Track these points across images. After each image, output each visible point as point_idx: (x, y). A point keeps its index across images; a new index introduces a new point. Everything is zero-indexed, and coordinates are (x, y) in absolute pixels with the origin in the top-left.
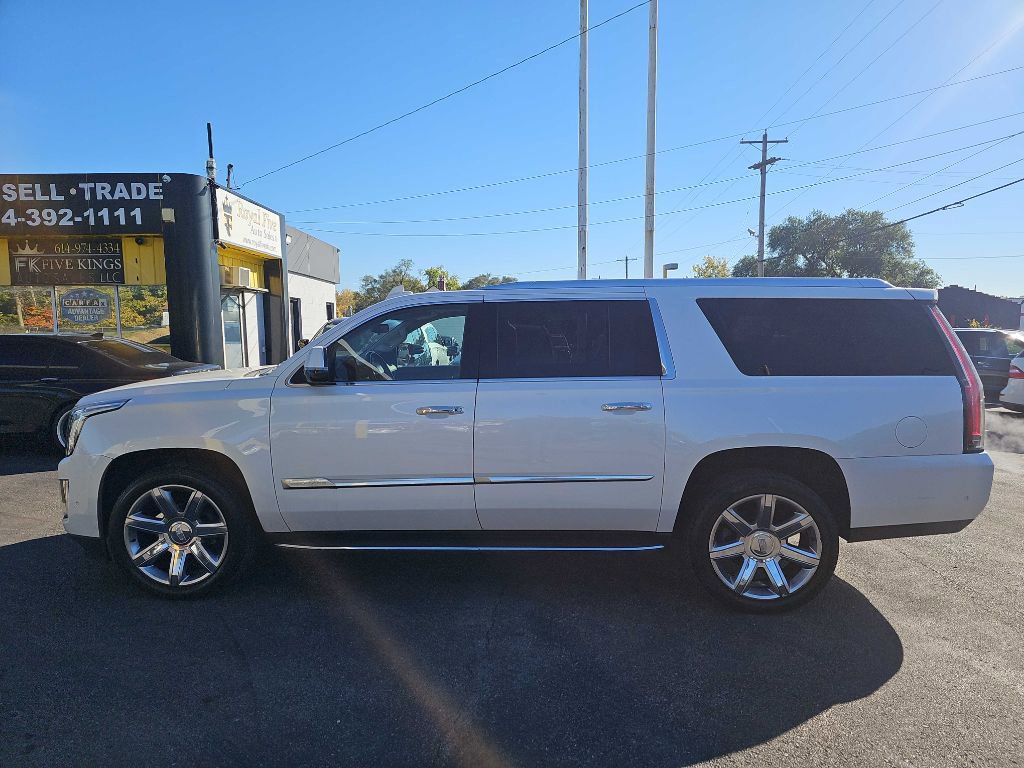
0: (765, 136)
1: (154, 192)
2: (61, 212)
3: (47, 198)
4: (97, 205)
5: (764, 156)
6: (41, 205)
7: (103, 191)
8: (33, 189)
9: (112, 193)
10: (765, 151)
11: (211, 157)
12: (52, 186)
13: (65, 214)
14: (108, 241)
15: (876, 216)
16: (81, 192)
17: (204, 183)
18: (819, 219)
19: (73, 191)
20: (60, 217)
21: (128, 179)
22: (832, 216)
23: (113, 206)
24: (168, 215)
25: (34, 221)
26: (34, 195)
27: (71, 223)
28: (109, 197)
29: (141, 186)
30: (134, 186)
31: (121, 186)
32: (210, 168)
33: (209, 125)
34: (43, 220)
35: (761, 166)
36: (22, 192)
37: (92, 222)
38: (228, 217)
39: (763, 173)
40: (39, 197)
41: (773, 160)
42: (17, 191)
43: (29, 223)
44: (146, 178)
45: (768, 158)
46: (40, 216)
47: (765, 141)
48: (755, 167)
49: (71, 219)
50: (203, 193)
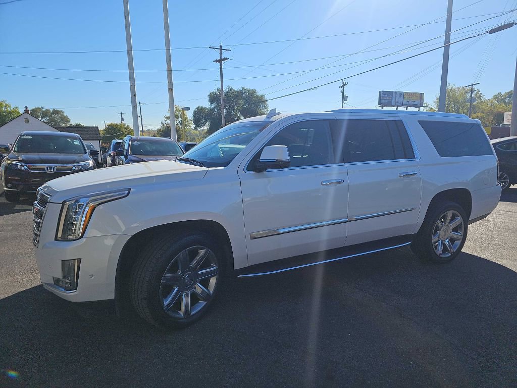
0: (221, 46)
5: (221, 57)
10: (221, 53)
15: (254, 91)
18: (231, 90)
22: (236, 90)
35: (221, 61)
39: (221, 65)
41: (225, 59)
45: (223, 58)
47: (221, 49)
48: (217, 61)
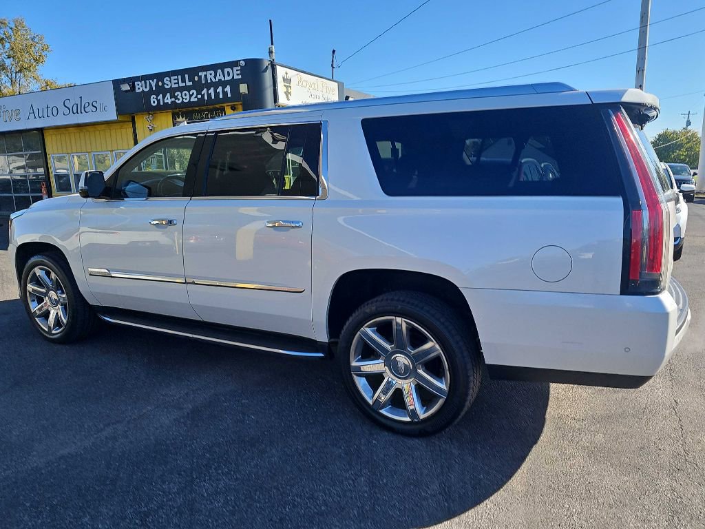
1: (236, 73)
2: (191, 93)
3: (184, 84)
4: (208, 86)
6: (181, 89)
7: (210, 75)
8: (178, 79)
9: (215, 77)
11: (272, 44)
12: (187, 76)
13: (193, 93)
14: (218, 109)
16: (200, 77)
17: (266, 63)
19: (196, 78)
20: (191, 96)
21: (222, 66)
23: (216, 85)
24: (243, 88)
25: (179, 100)
26: (178, 83)
27: (196, 99)
28: (214, 80)
29: (230, 70)
30: (226, 70)
31: (219, 71)
32: (271, 52)
33: (270, 21)
34: (183, 98)
36: (173, 81)
37: (206, 98)
38: (287, 87)
40: (182, 85)
42: (170, 81)
43: (177, 101)
44: (232, 64)
46: (182, 96)
49: (196, 97)
50: (265, 70)
